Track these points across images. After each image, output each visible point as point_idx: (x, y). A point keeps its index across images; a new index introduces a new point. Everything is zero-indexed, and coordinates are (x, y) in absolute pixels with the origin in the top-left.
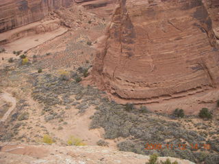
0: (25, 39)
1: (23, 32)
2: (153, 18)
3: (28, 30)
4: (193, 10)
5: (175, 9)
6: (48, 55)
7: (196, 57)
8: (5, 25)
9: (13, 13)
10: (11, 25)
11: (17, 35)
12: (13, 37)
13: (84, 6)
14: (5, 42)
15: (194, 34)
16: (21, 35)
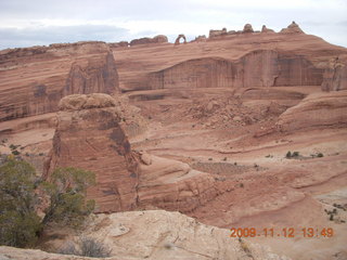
0: (34, 131)
1: (35, 122)
2: (74, 136)
3: (41, 121)
4: (110, 131)
5: (93, 129)
6: (41, 155)
7: (110, 180)
8: (15, 112)
9: (26, 99)
10: (21, 112)
11: (27, 125)
12: (20, 127)
13: (132, 97)
14: (9, 131)
15: (110, 156)
16: (31, 126)
